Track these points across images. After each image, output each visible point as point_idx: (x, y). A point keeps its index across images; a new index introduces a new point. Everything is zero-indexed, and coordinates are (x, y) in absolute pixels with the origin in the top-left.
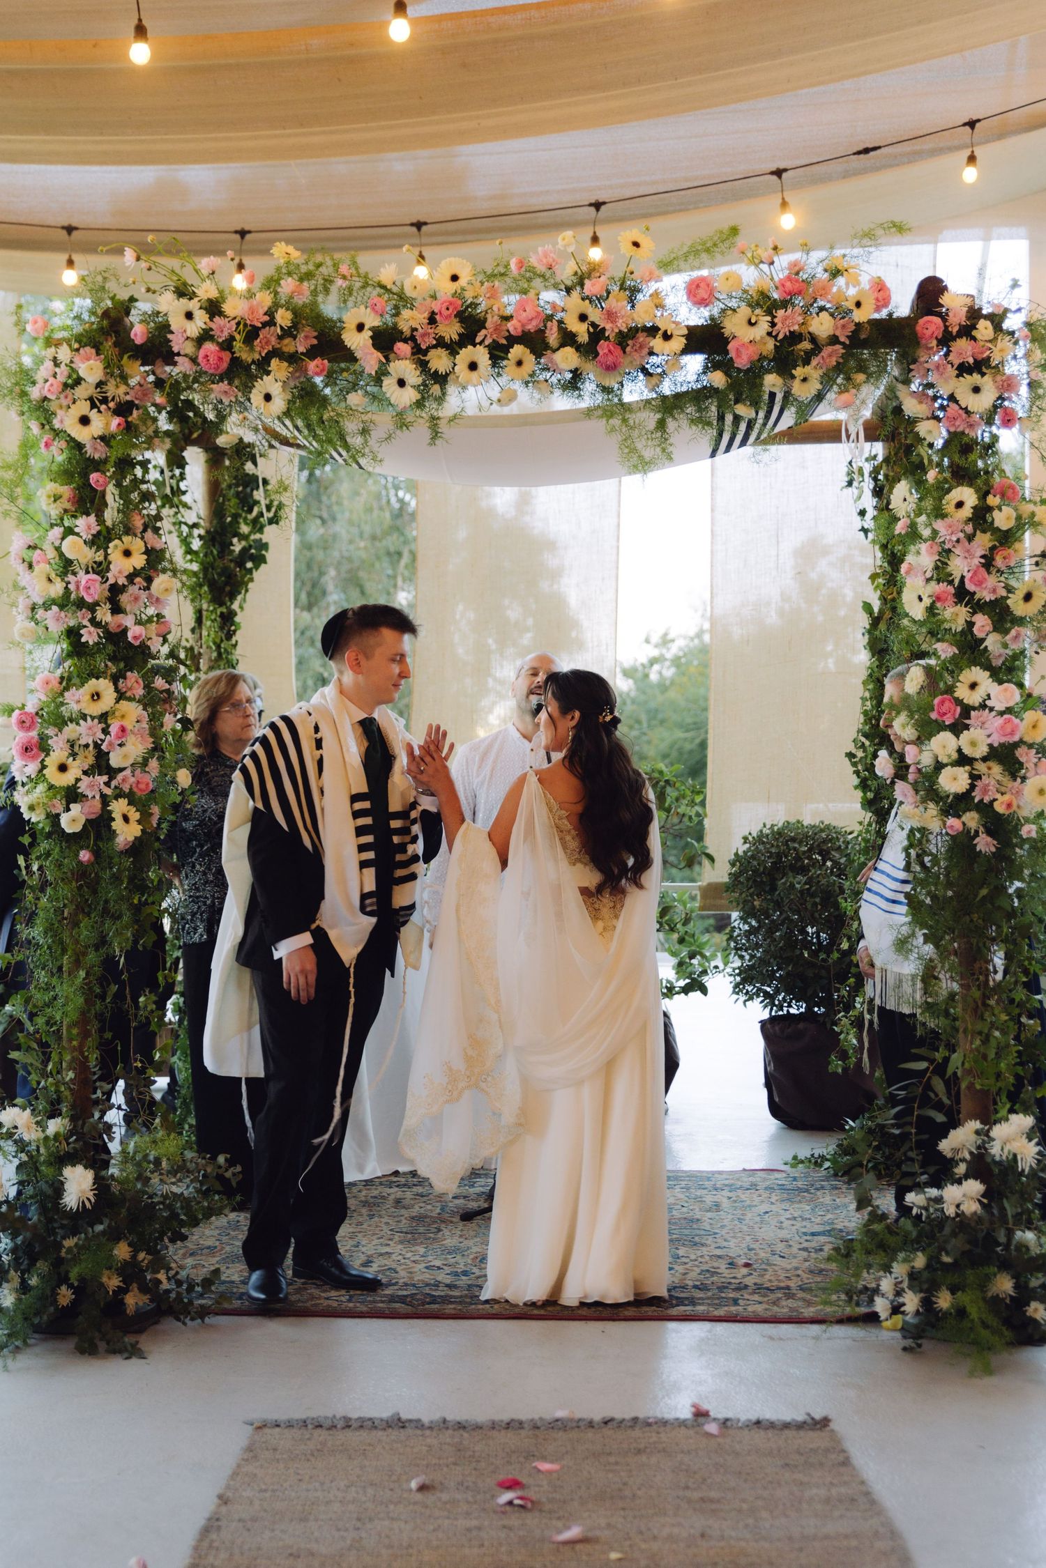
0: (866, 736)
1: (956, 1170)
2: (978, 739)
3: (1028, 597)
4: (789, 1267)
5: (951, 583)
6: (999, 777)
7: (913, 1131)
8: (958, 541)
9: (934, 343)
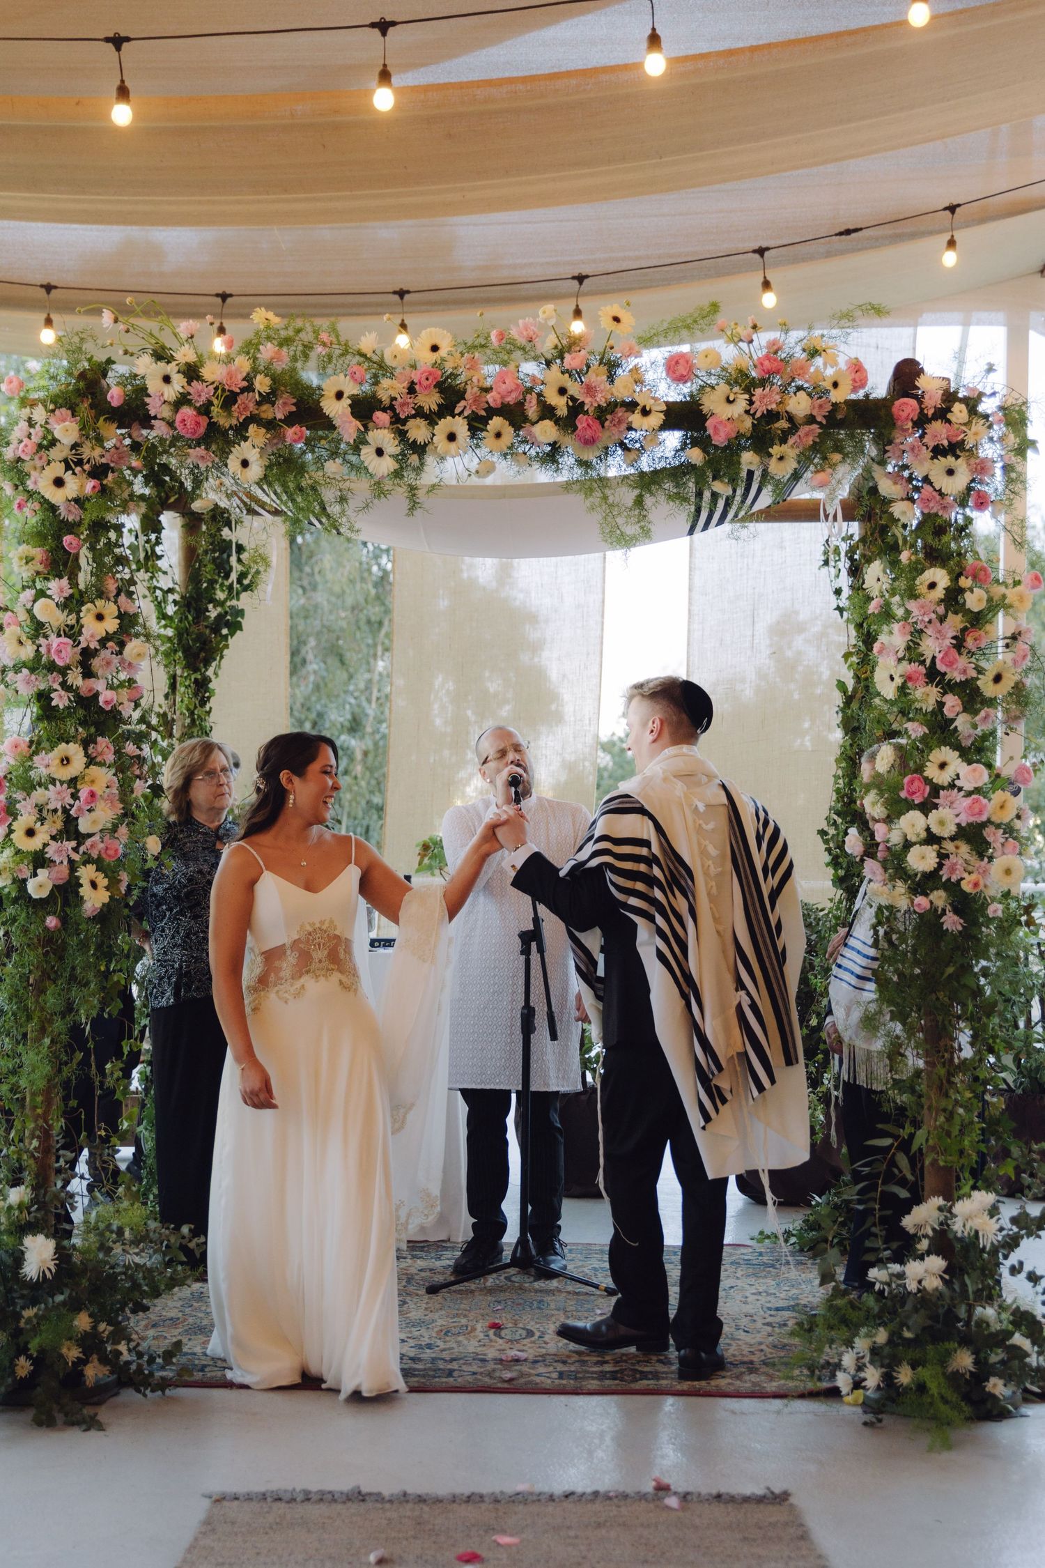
0: (838, 814)
1: (918, 1246)
2: (946, 818)
3: (998, 679)
4: (752, 1342)
5: (923, 663)
6: (967, 857)
7: (877, 1207)
8: (930, 622)
9: (910, 424)
